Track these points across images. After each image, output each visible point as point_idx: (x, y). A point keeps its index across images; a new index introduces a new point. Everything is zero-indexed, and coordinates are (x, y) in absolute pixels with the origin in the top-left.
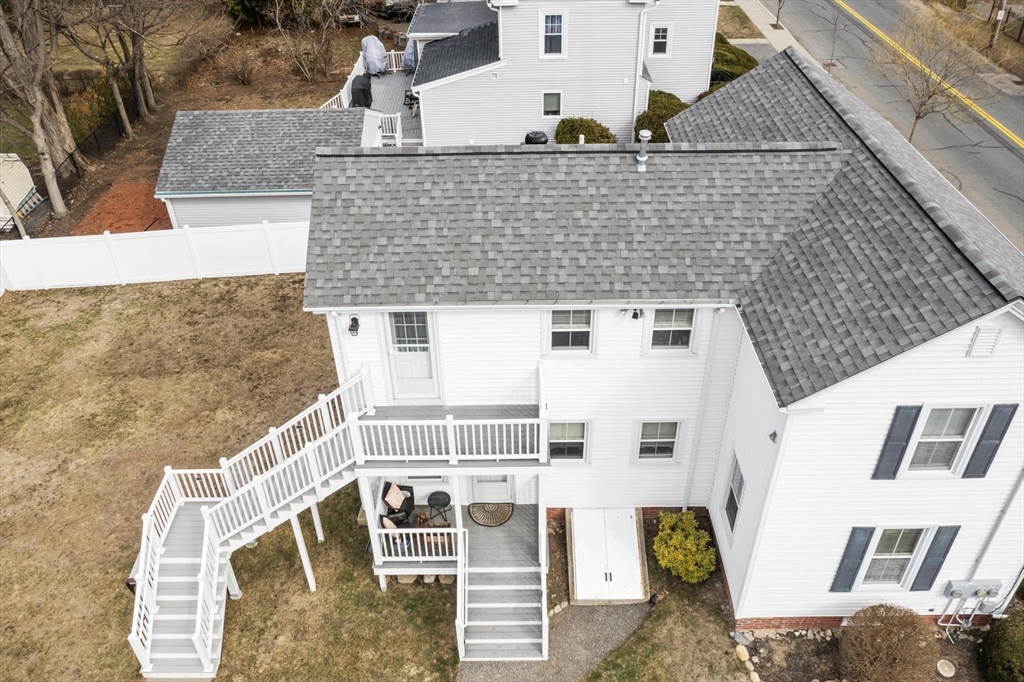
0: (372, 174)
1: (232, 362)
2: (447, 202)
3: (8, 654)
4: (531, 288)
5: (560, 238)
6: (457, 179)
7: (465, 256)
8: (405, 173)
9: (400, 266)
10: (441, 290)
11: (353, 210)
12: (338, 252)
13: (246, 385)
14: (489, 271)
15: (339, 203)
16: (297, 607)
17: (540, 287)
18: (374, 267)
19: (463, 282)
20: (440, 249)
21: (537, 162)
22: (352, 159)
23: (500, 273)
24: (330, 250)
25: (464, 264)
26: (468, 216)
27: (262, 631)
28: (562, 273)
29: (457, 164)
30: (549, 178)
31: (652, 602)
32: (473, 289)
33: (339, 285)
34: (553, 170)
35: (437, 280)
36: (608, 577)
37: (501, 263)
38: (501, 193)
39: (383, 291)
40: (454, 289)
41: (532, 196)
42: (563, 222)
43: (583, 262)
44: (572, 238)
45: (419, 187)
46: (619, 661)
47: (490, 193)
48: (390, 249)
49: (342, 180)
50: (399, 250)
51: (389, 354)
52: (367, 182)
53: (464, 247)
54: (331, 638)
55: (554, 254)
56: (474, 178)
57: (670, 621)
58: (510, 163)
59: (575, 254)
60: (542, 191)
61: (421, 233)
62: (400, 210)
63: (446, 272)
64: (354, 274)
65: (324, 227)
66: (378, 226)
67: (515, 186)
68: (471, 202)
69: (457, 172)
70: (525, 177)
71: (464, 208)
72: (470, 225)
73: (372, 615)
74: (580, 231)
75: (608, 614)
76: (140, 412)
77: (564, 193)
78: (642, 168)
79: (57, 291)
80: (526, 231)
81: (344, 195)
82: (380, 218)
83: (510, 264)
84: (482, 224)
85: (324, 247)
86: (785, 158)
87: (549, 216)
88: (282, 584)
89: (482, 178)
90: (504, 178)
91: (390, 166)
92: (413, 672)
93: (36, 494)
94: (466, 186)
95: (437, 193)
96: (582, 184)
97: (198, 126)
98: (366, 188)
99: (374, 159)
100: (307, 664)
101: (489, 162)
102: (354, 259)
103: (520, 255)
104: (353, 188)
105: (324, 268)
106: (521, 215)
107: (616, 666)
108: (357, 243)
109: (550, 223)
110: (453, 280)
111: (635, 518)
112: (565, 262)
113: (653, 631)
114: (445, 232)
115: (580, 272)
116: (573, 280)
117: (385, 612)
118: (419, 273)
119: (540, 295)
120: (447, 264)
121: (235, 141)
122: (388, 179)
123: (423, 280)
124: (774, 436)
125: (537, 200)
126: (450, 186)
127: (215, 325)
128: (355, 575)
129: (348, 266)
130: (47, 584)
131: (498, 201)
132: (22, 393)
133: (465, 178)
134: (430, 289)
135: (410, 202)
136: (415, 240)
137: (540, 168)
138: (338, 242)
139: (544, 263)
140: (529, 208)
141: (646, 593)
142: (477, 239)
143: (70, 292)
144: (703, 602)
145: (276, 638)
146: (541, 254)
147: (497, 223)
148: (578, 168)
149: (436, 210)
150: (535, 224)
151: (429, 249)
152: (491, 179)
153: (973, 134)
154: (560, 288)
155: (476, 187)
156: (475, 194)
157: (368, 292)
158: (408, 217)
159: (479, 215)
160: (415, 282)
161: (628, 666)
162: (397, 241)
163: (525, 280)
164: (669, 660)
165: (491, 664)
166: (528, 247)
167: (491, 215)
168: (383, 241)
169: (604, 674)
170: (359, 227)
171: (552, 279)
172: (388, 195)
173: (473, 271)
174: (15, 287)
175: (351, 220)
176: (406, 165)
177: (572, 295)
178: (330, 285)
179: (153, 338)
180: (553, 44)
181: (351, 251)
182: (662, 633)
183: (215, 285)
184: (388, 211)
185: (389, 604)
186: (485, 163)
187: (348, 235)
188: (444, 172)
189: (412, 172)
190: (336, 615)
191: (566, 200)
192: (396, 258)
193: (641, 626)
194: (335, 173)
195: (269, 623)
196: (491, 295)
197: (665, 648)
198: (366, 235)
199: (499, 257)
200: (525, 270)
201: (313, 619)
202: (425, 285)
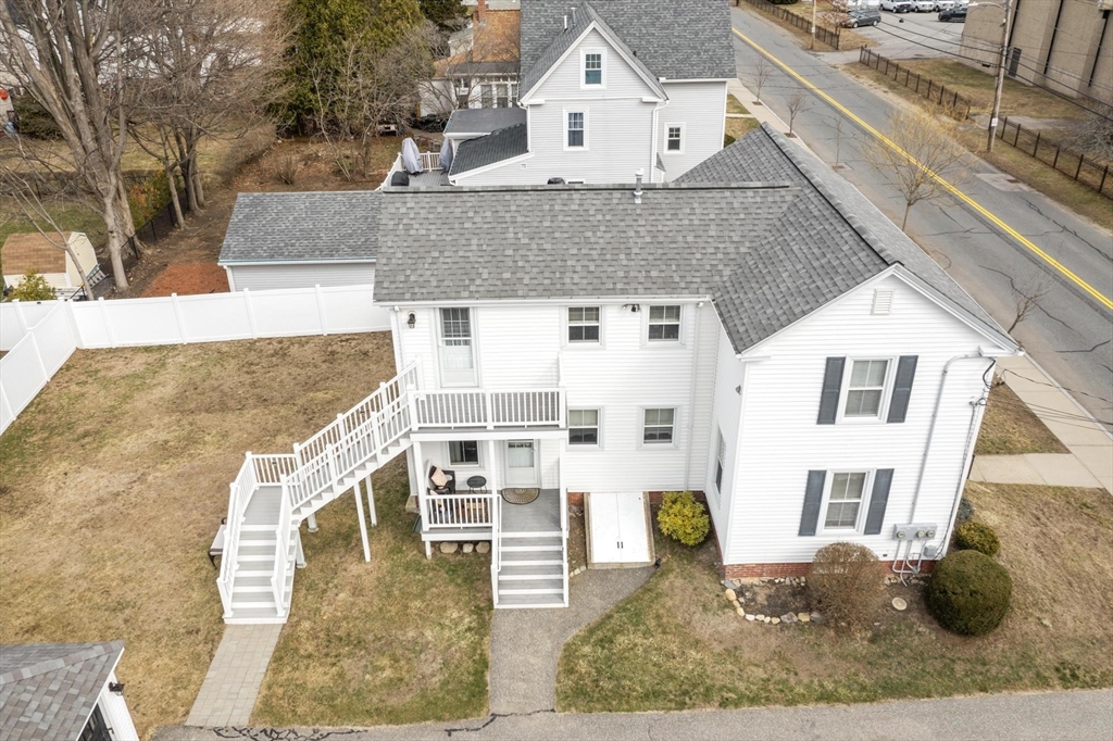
0: (427, 206)
1: (289, 400)
2: (486, 226)
3: (106, 610)
4: (551, 287)
5: (575, 251)
6: (494, 209)
7: (500, 264)
8: (452, 205)
9: (449, 272)
10: (481, 289)
11: (412, 232)
12: (400, 262)
13: (302, 418)
14: (518, 275)
15: (401, 227)
16: (354, 572)
17: (558, 286)
18: (429, 273)
19: (499, 283)
20: (480, 260)
21: (556, 197)
22: (411, 195)
23: (527, 277)
24: (394, 261)
25: (499, 270)
26: (502, 236)
27: (324, 591)
28: (576, 276)
29: (494, 198)
30: (565, 208)
31: (657, 564)
32: (507, 288)
33: (401, 286)
34: (568, 202)
35: (478, 282)
36: (620, 545)
37: (528, 269)
38: (528, 219)
39: (436, 290)
40: (491, 288)
41: (552, 221)
42: (577, 240)
43: (592, 268)
44: (583, 251)
45: (464, 215)
46: (629, 606)
47: (519, 219)
48: (441, 260)
49: (403, 210)
50: (449, 260)
51: (438, 346)
52: (422, 211)
53: (499, 258)
54: (384, 594)
55: (569, 263)
56: (507, 209)
57: (671, 576)
58: (535, 197)
59: (586, 263)
60: (560, 218)
61: (465, 248)
62: (449, 232)
63: (485, 276)
64: (413, 278)
65: (389, 244)
66: (431, 243)
67: (539, 214)
68: (504, 226)
69: (494, 204)
70: (547, 207)
71: (499, 230)
72: (503, 242)
73: (419, 577)
74: (590, 246)
75: (620, 575)
76: (207, 438)
77: (578, 219)
78: (638, 201)
79: (123, 349)
80: (546, 246)
81: (405, 221)
82: (433, 237)
83: (535, 270)
84: (513, 241)
85: (389, 259)
86: (750, 193)
87: (566, 235)
88: (341, 558)
89: (513, 208)
90: (529, 209)
91: (441, 199)
92: (455, 615)
93: (120, 498)
94: (501, 214)
95: (478, 219)
96: (591, 212)
97: (257, 205)
98: (422, 216)
99: (428, 195)
100: (365, 612)
101: (519, 197)
102: (413, 267)
103: (543, 264)
104: (412, 216)
105: (390, 273)
106: (544, 235)
107: (625, 610)
108: (415, 256)
109: (567, 241)
110: (490, 282)
111: (642, 500)
112: (579, 269)
113: (657, 584)
114: (484, 247)
115: (590, 275)
116: (585, 281)
117: (430, 575)
118: (464, 277)
119: (558, 292)
120: (486, 271)
121: (291, 218)
122: (440, 210)
123: (467, 282)
124: (739, 389)
125: (556, 224)
126: (488, 214)
127: (271, 374)
128: (404, 548)
129: (408, 272)
130: (136, 561)
131: (526, 225)
132: (99, 426)
133: (500, 208)
134: (472, 288)
135: (456, 226)
136: (461, 253)
137: (559, 202)
138: (400, 255)
139: (562, 270)
140: (550, 230)
141: (652, 558)
142: (510, 252)
143: (136, 350)
144: (700, 561)
145: (337, 595)
146: (559, 263)
147: (526, 241)
148: (588, 201)
149: (477, 231)
150: (555, 241)
151: (472, 259)
152: (521, 209)
153: (967, 223)
154: (574, 287)
155: (508, 215)
156: (508, 220)
157: (424, 290)
158: (455, 237)
159: (512, 235)
160: (461, 283)
161: (635, 609)
162: (446, 254)
163: (546, 282)
164: (670, 603)
165: (520, 610)
166: (549, 258)
167: (520, 235)
168: (436, 254)
169: (616, 616)
170: (416, 244)
171: (568, 281)
172: (439, 221)
173: (507, 275)
174: (86, 346)
175: (410, 239)
176: (454, 199)
177: (584, 292)
178: (394, 286)
179: (216, 384)
180: (576, 138)
181: (410, 261)
182: (665, 585)
183: (269, 344)
184: (439, 232)
185: (434, 569)
186: (515, 198)
187: (408, 250)
188: (483, 204)
189: (458, 204)
190: (388, 578)
191: (579, 224)
192: (445, 266)
193: (648, 582)
194: (398, 205)
195: (330, 585)
196: (520, 293)
197: (667, 596)
198: (422, 250)
199: (527, 265)
200: (547, 274)
201: (369, 582)
202: (469, 286)
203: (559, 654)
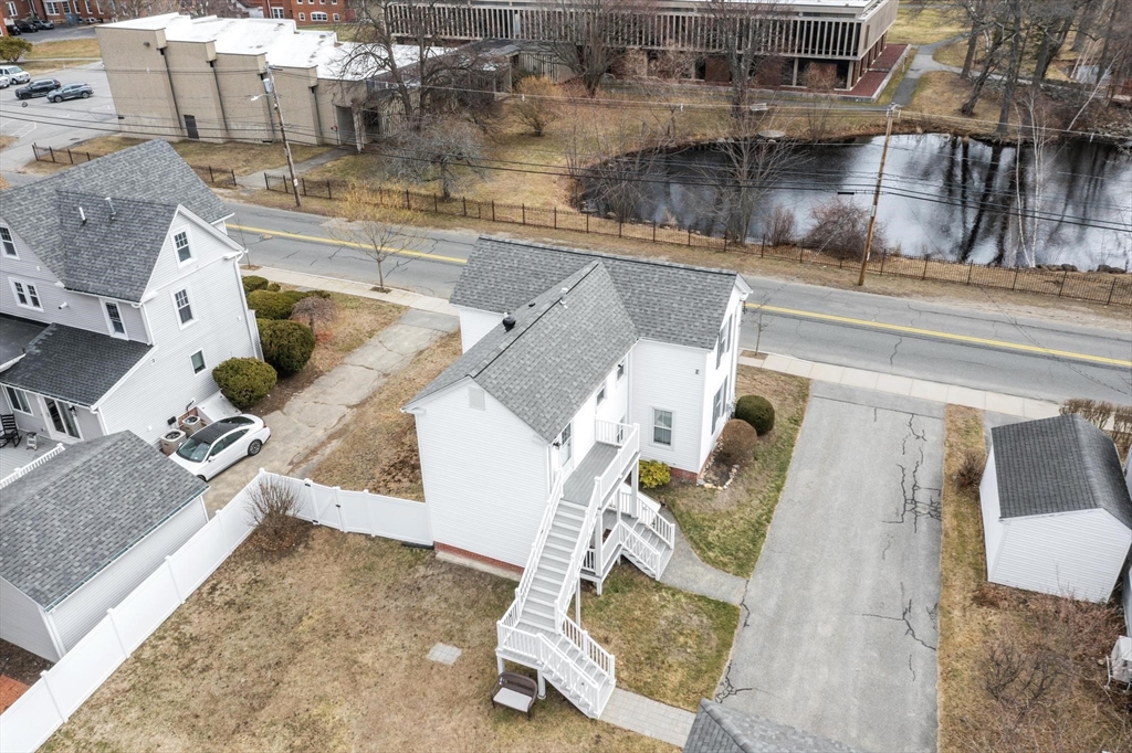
2: (535, 364)
4: (596, 376)
5: (579, 351)
6: (527, 352)
7: (566, 380)
8: (509, 362)
9: (555, 401)
10: (577, 399)
11: (515, 391)
12: (532, 412)
14: (578, 380)
15: (506, 392)
17: (597, 374)
18: (549, 408)
19: (578, 390)
20: (558, 384)
21: (539, 326)
22: (486, 370)
23: (582, 378)
24: (529, 414)
25: (570, 384)
26: (548, 364)
28: (595, 363)
29: (519, 346)
30: (550, 330)
32: (583, 390)
33: (549, 425)
34: (546, 326)
35: (571, 396)
37: (577, 374)
38: (545, 347)
39: (563, 415)
40: (580, 395)
42: (573, 344)
43: (595, 355)
44: (582, 349)
45: (520, 365)
46: (687, 528)
47: (542, 349)
48: (544, 397)
49: (495, 382)
50: (547, 395)
52: (503, 376)
53: (562, 377)
55: (586, 358)
56: (531, 348)
57: (678, 502)
58: (533, 333)
59: (589, 354)
60: (554, 337)
61: (544, 383)
62: (527, 379)
63: (570, 391)
64: (548, 417)
65: (515, 406)
66: (529, 392)
67: (545, 341)
68: (541, 358)
69: (523, 349)
70: (543, 335)
71: (542, 362)
72: (552, 367)
74: (580, 344)
77: (560, 332)
78: (566, 307)
80: (568, 356)
81: (504, 388)
82: (526, 387)
83: (580, 372)
84: (555, 364)
85: (526, 414)
87: (567, 345)
89: (533, 345)
90: (538, 341)
91: (501, 363)
92: (657, 598)
94: (533, 353)
95: (529, 363)
96: (560, 325)
98: (506, 379)
99: (493, 364)
102: (541, 411)
103: (578, 367)
104: (502, 382)
105: (537, 422)
106: (560, 351)
107: (689, 530)
108: (533, 404)
109: (570, 348)
110: (574, 392)
112: (592, 359)
113: (679, 510)
114: (550, 376)
115: (599, 359)
116: (601, 364)
118: (564, 398)
119: (600, 377)
120: (566, 388)
122: (508, 369)
123: (568, 400)
124: (697, 372)
125: (556, 341)
126: (528, 356)
127: (226, 653)
129: (542, 415)
131: (548, 351)
133: (528, 349)
134: (574, 401)
135: (526, 373)
136: (547, 387)
137: (543, 328)
138: (527, 409)
139: (588, 364)
140: (559, 347)
142: (561, 371)
144: (675, 486)
146: (582, 362)
147: (558, 360)
148: (552, 320)
149: (537, 369)
150: (567, 351)
151: (554, 386)
152: (535, 344)
154: (602, 370)
155: (535, 351)
156: (539, 353)
157: (560, 419)
158: (533, 379)
159: (550, 361)
160: (567, 403)
161: (691, 526)
162: (542, 391)
163: (591, 375)
164: (697, 511)
166: (576, 362)
167: (553, 358)
168: (538, 396)
169: (691, 535)
170: (525, 397)
171: (596, 368)
172: (516, 377)
173: (575, 384)
175: (518, 396)
176: (505, 359)
178: (547, 427)
179: (203, 698)
180: (186, 314)
181: (535, 408)
182: (682, 508)
184: (524, 382)
185: (609, 597)
186: (526, 339)
187: (526, 403)
188: (519, 352)
189: (511, 360)
191: (563, 335)
192: (550, 399)
193: (673, 513)
194: (489, 381)
196: (590, 389)
197: (690, 510)
198: (530, 398)
199: (574, 372)
200: (587, 371)
202: (571, 401)
203: (709, 566)
